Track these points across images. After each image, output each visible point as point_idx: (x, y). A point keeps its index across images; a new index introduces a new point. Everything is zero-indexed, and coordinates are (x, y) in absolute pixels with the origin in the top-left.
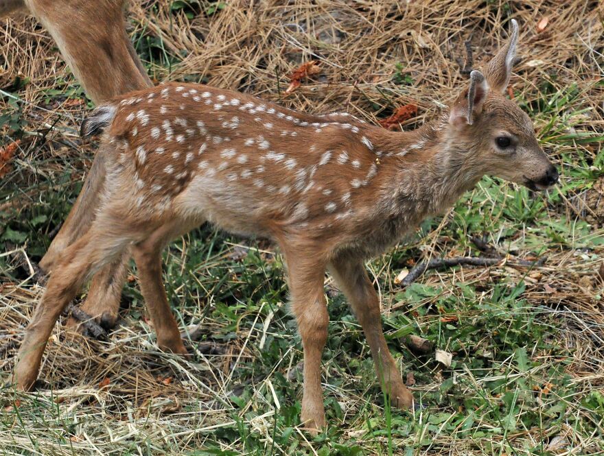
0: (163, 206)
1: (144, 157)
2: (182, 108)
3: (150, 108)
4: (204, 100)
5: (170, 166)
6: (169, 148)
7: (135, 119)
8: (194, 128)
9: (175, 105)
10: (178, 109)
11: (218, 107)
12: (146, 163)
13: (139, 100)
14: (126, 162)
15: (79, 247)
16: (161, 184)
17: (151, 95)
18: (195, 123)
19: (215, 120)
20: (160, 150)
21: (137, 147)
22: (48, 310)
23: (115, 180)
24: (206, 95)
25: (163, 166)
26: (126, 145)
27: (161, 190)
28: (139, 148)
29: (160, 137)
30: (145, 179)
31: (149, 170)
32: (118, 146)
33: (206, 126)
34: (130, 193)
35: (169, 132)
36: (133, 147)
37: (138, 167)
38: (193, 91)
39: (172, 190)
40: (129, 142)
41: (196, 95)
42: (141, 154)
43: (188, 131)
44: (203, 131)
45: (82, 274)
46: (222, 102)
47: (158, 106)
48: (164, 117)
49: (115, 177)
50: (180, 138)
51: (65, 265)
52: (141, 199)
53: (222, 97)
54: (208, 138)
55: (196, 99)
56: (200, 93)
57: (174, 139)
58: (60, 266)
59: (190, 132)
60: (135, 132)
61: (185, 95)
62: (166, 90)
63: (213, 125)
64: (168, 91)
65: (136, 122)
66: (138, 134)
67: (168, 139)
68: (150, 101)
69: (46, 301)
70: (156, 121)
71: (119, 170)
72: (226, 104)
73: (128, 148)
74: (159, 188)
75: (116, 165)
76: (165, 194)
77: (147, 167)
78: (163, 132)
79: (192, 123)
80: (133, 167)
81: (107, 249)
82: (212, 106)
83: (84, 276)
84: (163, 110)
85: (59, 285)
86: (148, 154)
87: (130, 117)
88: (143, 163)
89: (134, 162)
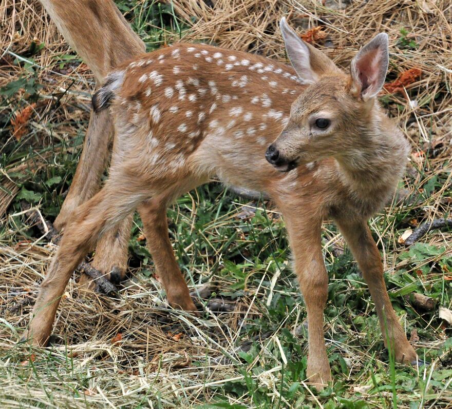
0: (178, 164)
1: (159, 116)
2: (195, 68)
3: (163, 69)
4: (215, 60)
5: (183, 125)
6: (182, 107)
7: (148, 80)
8: (206, 88)
9: (188, 65)
10: (191, 69)
11: (229, 67)
12: (160, 122)
13: (149, 62)
14: (140, 122)
15: (92, 205)
16: (175, 142)
17: (161, 57)
18: (207, 84)
19: (226, 80)
20: (174, 109)
21: (151, 106)
22: (63, 266)
23: (128, 140)
24: (218, 55)
25: (177, 124)
26: (139, 106)
27: (175, 148)
28: (153, 108)
29: (174, 96)
30: (159, 138)
31: (164, 130)
32: (130, 107)
33: (217, 86)
34: (145, 151)
35: (182, 92)
36: (146, 107)
37: (153, 126)
38: (205, 52)
39: (186, 148)
40: (142, 102)
41: (208, 56)
42: (155, 113)
43: (200, 90)
44: (214, 91)
45: (96, 231)
46: (233, 62)
47: (171, 67)
48: (177, 77)
49: (128, 137)
50: (192, 98)
51: (79, 222)
52: (156, 156)
53: (233, 58)
54: (218, 97)
55: (208, 59)
56: (211, 54)
57: (187, 98)
58: (75, 223)
59: (202, 91)
60: (148, 93)
61: (197, 55)
62: (176, 51)
63: (223, 84)
64: (179, 52)
65: (149, 83)
66: (152, 93)
67: (182, 98)
68: (161, 62)
69: (61, 258)
70: (169, 81)
71: (132, 130)
72: (237, 64)
73: (142, 108)
74: (173, 146)
75: (128, 125)
76: (179, 153)
77: (161, 126)
78: (176, 92)
79: (204, 82)
80: (147, 127)
81: (123, 206)
82: (223, 67)
83: (99, 232)
84: (176, 71)
85: (74, 242)
86: (162, 113)
87: (143, 78)
88: (157, 122)
89: (148, 122)
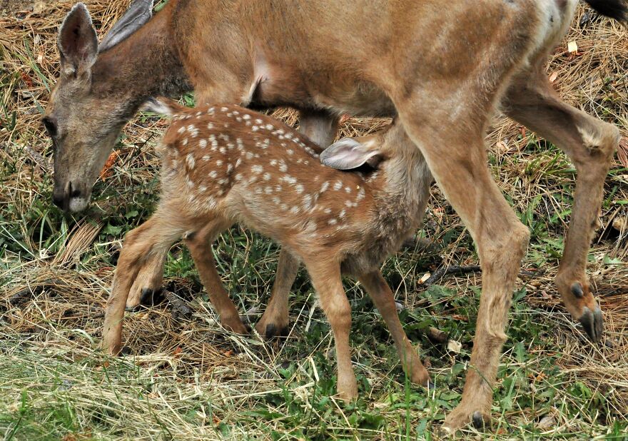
0: (211, 204)
1: (194, 163)
2: (226, 126)
3: (199, 124)
4: (244, 121)
5: (214, 172)
6: (214, 156)
7: (186, 131)
8: (233, 144)
9: (220, 123)
10: (223, 126)
11: (255, 128)
12: (195, 168)
13: (188, 117)
14: (178, 167)
15: (141, 231)
16: (206, 186)
17: (199, 113)
18: (235, 140)
19: (251, 139)
20: (206, 158)
21: (186, 154)
22: (121, 282)
23: (172, 182)
24: (247, 117)
25: (207, 171)
26: (176, 153)
27: (207, 191)
28: (188, 156)
29: (207, 146)
30: (194, 181)
31: (197, 174)
32: (170, 153)
33: (243, 144)
34: (184, 192)
35: (215, 144)
36: (183, 154)
37: (188, 171)
38: (236, 113)
39: (216, 192)
40: (179, 150)
41: (238, 116)
42: (191, 160)
43: (228, 145)
44: (240, 147)
45: (145, 252)
46: (258, 125)
47: (206, 122)
48: (210, 132)
49: (170, 179)
50: (222, 150)
51: (130, 244)
52: (192, 197)
53: (259, 121)
54: (243, 153)
55: (239, 119)
56: (241, 115)
57: (218, 149)
58: (127, 245)
59: (231, 146)
60: (185, 142)
61: (229, 115)
62: (212, 109)
63: (250, 143)
64: (214, 110)
65: (187, 134)
66: (188, 143)
67: (214, 149)
68: (198, 117)
69: (119, 276)
70: (203, 134)
71: (173, 174)
72: (262, 127)
73: (179, 155)
74: (205, 189)
75: (169, 169)
76: (209, 195)
77: (196, 171)
78: (209, 144)
79: (233, 139)
80: (184, 170)
81: (166, 236)
82: (250, 127)
83: (146, 254)
84: (210, 126)
85: (127, 261)
86: (197, 160)
87: (182, 130)
88: (192, 168)
89: (185, 167)
